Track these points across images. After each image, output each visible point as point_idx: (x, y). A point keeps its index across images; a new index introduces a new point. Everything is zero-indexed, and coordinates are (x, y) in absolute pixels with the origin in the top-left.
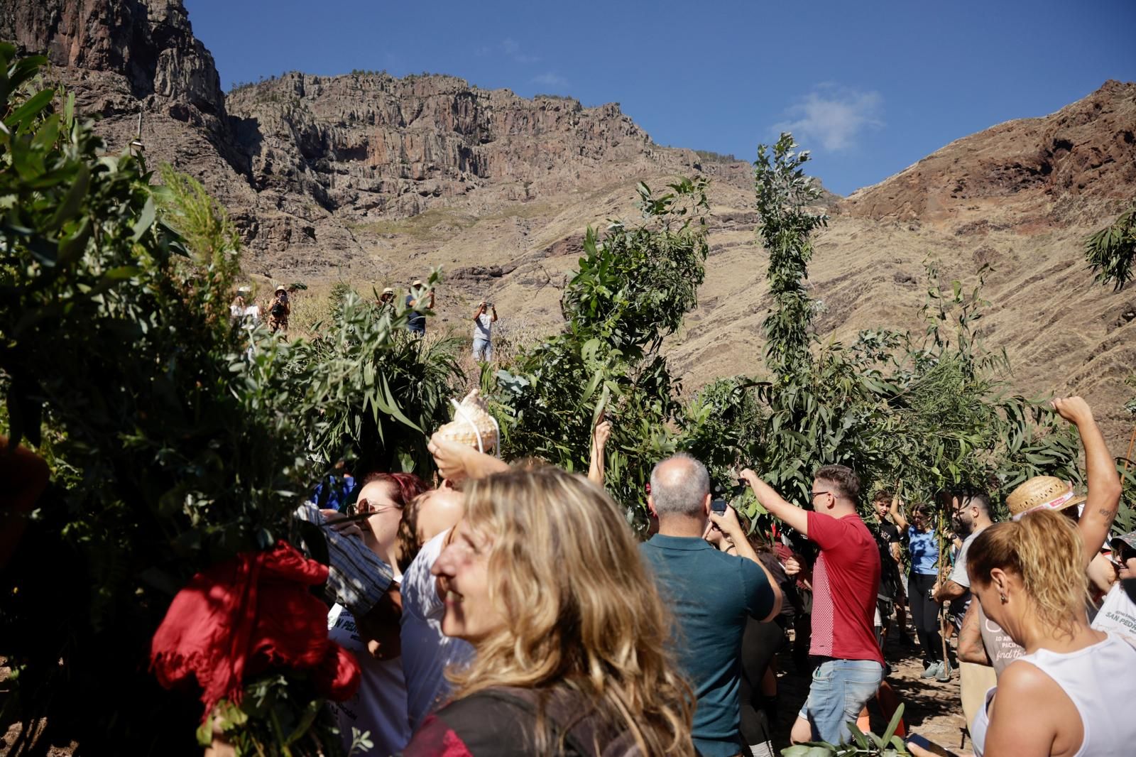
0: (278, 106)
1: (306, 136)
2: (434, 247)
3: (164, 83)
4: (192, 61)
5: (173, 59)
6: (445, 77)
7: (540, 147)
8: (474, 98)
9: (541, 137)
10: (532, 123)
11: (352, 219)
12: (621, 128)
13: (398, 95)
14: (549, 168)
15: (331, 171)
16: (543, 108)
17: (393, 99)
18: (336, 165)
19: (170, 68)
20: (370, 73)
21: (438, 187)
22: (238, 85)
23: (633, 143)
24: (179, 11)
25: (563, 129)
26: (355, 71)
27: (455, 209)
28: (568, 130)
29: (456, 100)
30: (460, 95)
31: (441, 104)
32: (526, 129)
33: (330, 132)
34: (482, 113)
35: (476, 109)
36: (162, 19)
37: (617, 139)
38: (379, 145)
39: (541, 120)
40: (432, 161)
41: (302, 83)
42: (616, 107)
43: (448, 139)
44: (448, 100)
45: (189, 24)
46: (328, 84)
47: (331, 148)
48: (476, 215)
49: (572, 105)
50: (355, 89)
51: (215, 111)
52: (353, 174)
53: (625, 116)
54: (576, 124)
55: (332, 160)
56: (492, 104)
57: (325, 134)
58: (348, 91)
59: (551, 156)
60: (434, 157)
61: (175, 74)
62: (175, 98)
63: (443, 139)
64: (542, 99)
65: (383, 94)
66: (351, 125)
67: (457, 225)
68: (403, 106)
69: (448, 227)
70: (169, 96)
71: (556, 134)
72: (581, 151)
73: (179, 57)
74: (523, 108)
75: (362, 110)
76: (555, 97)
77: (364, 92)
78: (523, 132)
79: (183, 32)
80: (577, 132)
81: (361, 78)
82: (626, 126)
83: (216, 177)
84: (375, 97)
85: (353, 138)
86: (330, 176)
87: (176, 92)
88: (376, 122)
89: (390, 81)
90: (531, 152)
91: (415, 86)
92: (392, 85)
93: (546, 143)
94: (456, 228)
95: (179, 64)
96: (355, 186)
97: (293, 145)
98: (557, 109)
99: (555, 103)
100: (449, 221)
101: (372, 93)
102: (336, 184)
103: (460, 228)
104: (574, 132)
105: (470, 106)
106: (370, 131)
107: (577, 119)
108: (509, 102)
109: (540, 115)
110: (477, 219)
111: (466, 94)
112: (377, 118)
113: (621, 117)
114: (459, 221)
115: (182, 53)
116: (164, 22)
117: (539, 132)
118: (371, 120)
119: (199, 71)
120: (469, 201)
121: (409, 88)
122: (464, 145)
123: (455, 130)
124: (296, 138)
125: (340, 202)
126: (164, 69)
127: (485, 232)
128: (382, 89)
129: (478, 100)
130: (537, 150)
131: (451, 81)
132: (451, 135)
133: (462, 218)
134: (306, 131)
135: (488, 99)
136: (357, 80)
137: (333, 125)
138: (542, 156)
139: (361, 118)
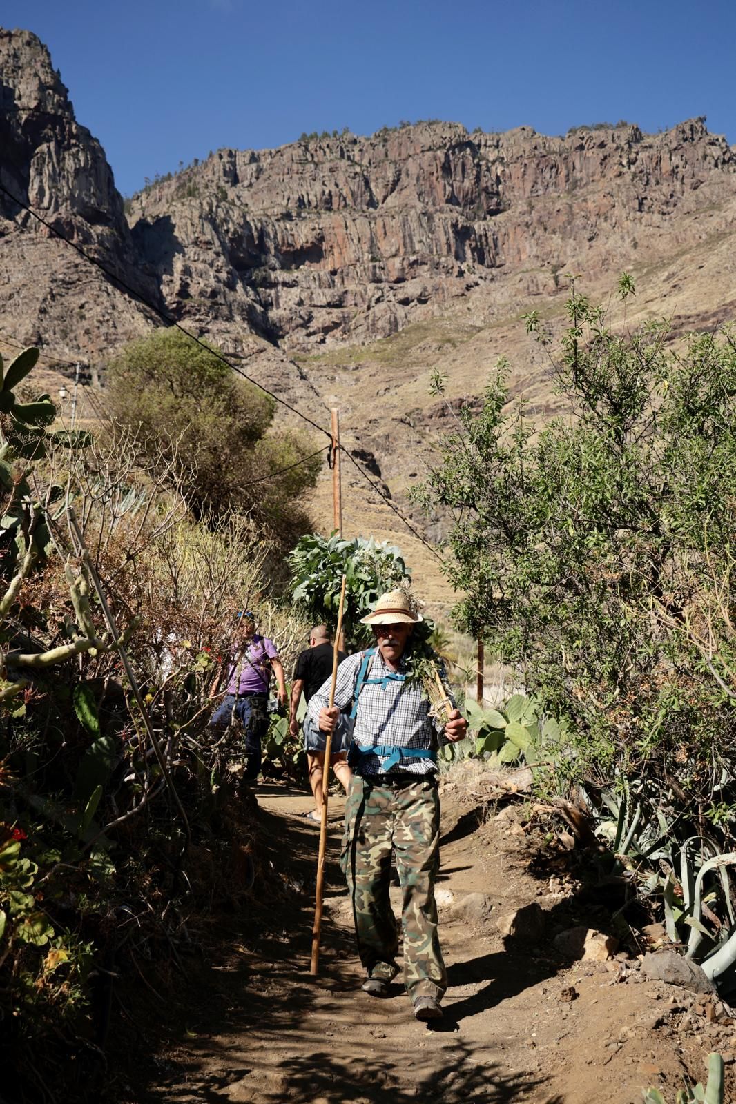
0: (195, 203)
1: (237, 239)
2: (413, 376)
3: (41, 191)
4: (75, 156)
5: (50, 157)
6: (430, 124)
7: (576, 209)
8: (475, 149)
9: (578, 192)
10: (564, 172)
11: (304, 349)
12: (705, 157)
13: (365, 162)
14: (591, 239)
15: (273, 285)
16: (581, 147)
17: (358, 169)
18: (280, 275)
19: (47, 170)
20: (326, 135)
21: (425, 289)
22: (153, 180)
23: (724, 178)
24: (55, 91)
25: (611, 174)
26: (304, 136)
27: (449, 318)
28: (620, 174)
29: (447, 156)
30: (452, 148)
31: (425, 166)
32: (556, 184)
33: (270, 229)
34: (488, 170)
35: (478, 165)
36: (33, 104)
37: (699, 176)
38: (340, 238)
39: (578, 166)
40: (414, 253)
41: (234, 164)
42: (698, 126)
43: (436, 217)
44: (435, 158)
45: (68, 106)
46: (269, 160)
47: (273, 251)
48: (479, 324)
49: (626, 134)
50: (303, 162)
51: (110, 220)
52: (305, 285)
53: (714, 136)
54: (631, 162)
55: (274, 269)
56: (503, 153)
57: (262, 233)
58: (295, 167)
59: (593, 219)
60: (418, 247)
61: (54, 178)
62: (56, 209)
63: (430, 218)
64: (579, 134)
65: (344, 163)
66: (299, 215)
67: (449, 341)
68: (373, 177)
69: (435, 345)
70: (48, 209)
71: (602, 184)
72: (641, 204)
73: (57, 153)
74: (550, 153)
75: (314, 193)
76: (600, 127)
77: (316, 165)
78: (551, 189)
79: (61, 117)
80: (634, 175)
81: (312, 146)
82: (716, 152)
83: (99, 309)
84: (331, 170)
85: (302, 234)
86: (273, 292)
87: (57, 202)
88: (335, 206)
89: (354, 142)
90: (563, 218)
91: (388, 145)
92: (356, 148)
93: (585, 200)
94: (448, 345)
95: (58, 162)
96: (307, 302)
97: (218, 254)
98: (602, 145)
99: (599, 136)
100: (439, 337)
101: (328, 165)
102: (281, 302)
103: (454, 345)
104: (628, 178)
105: (470, 162)
106: (327, 220)
107: (633, 156)
108: (527, 147)
109: (576, 159)
110: (480, 330)
111: (462, 145)
112: (335, 200)
113: (707, 140)
114: (453, 335)
115: (62, 147)
116: (37, 108)
117: (576, 184)
118: (328, 204)
119: (85, 169)
120: (469, 305)
121: (380, 148)
122: (462, 222)
123: (448, 201)
124: (222, 244)
125: (287, 327)
126: (40, 173)
127: (485, 346)
128: (342, 156)
129: (482, 151)
130: (571, 214)
131: (438, 128)
132: (441, 211)
133: (457, 331)
134: (235, 232)
135: (497, 146)
136: (307, 149)
137: (273, 219)
138: (579, 222)
139: (314, 204)
